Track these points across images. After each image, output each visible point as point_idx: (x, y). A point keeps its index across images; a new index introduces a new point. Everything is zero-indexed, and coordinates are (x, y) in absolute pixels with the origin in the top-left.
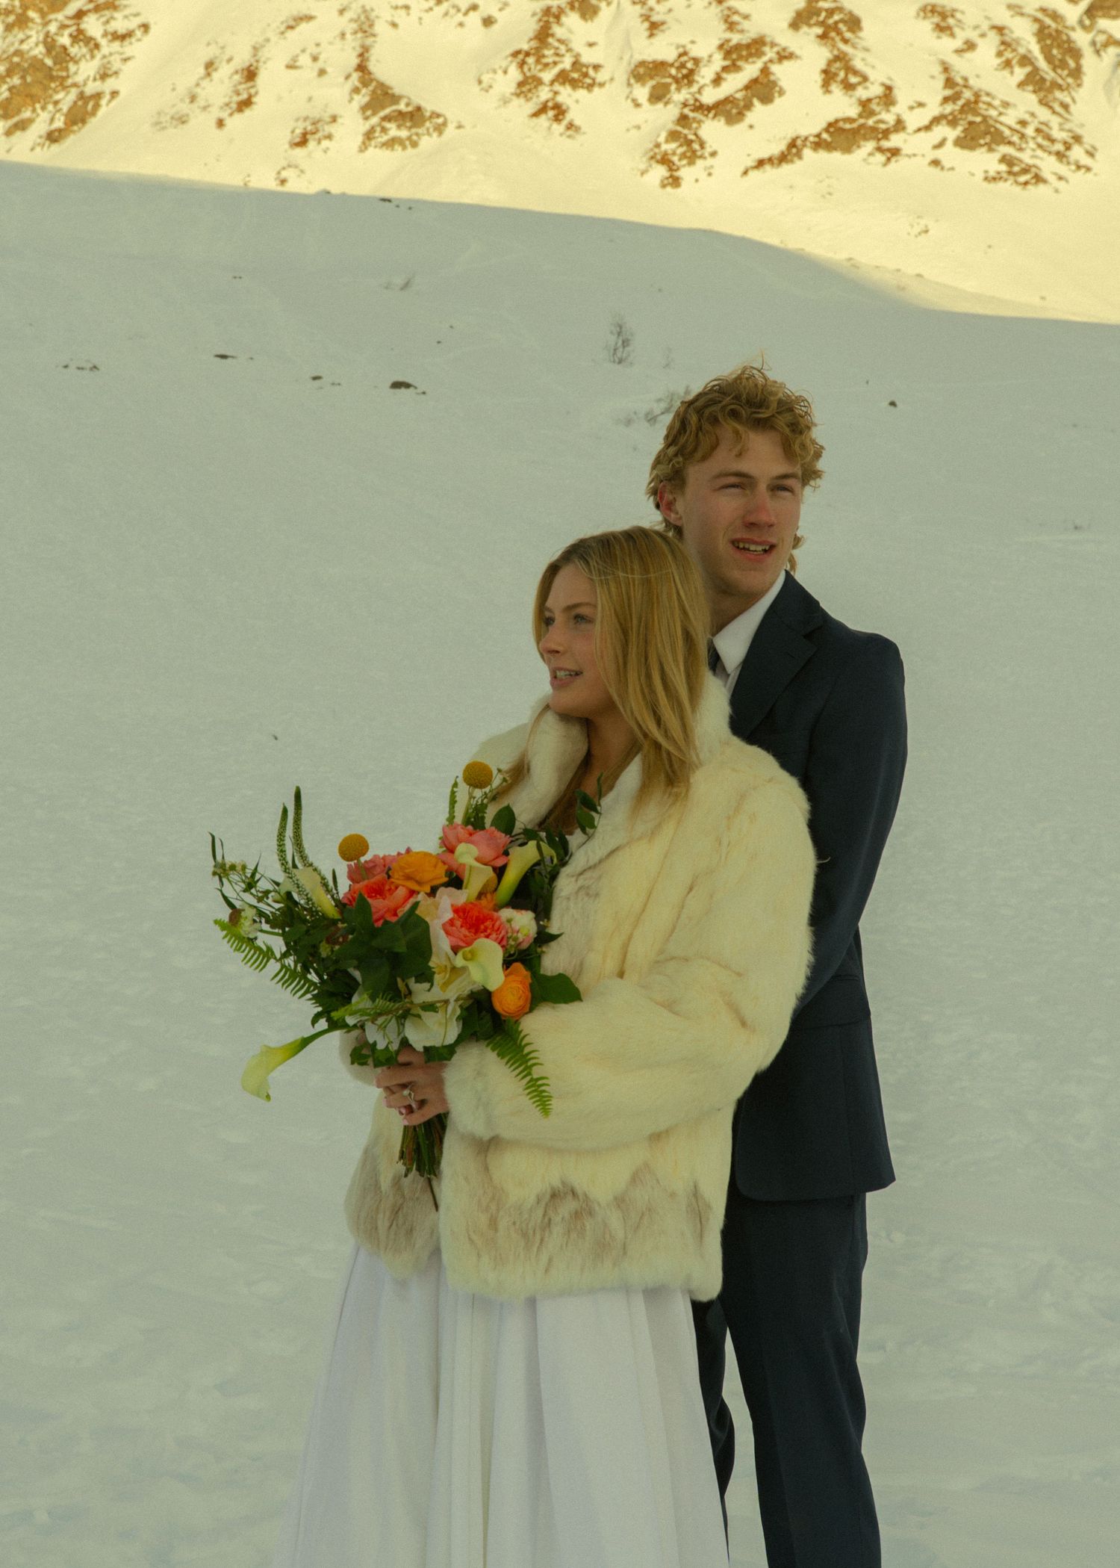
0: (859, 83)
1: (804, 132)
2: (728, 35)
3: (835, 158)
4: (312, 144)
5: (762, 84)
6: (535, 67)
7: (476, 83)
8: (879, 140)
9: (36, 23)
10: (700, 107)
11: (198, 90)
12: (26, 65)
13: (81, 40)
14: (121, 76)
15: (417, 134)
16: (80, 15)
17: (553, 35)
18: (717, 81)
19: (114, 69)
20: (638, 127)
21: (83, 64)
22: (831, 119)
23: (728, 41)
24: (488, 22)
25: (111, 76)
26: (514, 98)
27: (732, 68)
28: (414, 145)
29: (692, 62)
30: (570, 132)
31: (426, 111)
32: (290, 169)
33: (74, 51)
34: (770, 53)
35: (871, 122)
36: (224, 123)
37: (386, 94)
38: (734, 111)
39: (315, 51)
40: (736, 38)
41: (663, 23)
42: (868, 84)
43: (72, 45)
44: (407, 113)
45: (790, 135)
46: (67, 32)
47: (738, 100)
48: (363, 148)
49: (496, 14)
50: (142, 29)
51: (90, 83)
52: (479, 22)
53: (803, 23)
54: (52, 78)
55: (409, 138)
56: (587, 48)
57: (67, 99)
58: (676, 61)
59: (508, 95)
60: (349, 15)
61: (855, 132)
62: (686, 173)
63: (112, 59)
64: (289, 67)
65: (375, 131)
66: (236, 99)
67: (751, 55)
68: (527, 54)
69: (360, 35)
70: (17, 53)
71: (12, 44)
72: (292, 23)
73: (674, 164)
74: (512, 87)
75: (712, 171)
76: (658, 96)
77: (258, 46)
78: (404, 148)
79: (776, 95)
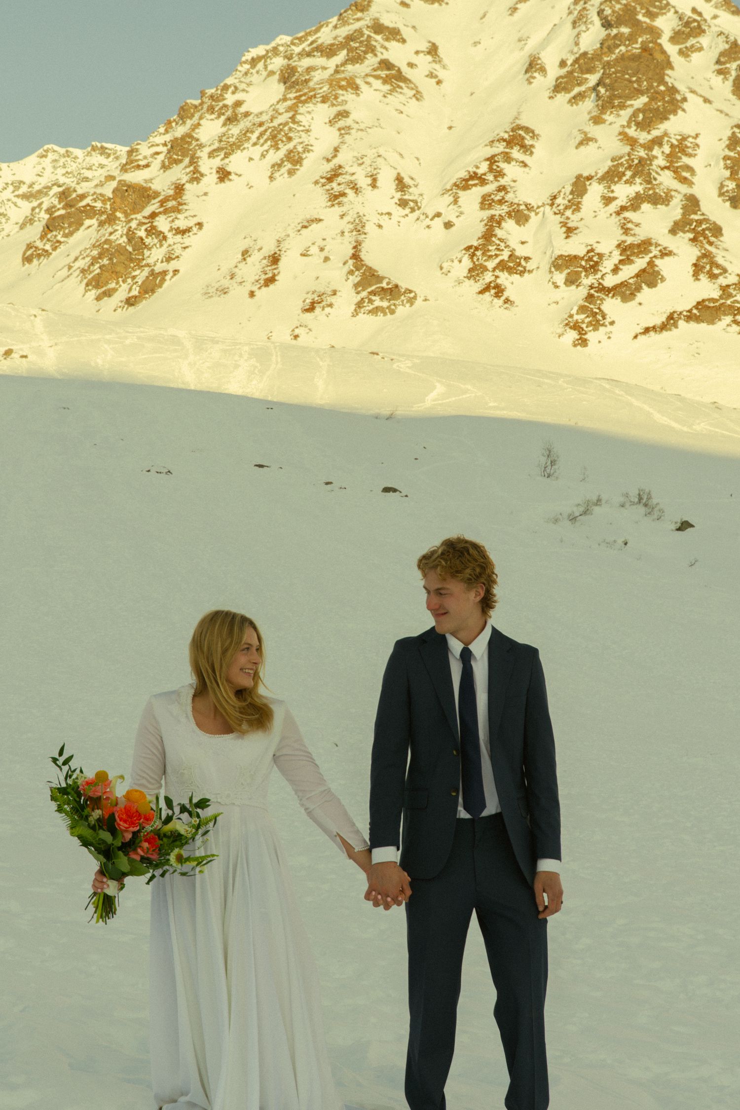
0: (721, 274)
1: (679, 309)
2: (624, 238)
3: (703, 327)
4: (318, 310)
5: (648, 273)
6: (482, 259)
7: (439, 269)
8: (735, 315)
9: (122, 221)
10: (602, 289)
11: (236, 270)
12: (113, 250)
13: (153, 234)
14: (181, 259)
15: (394, 305)
16: (153, 215)
17: (495, 236)
18: (616, 270)
19: (176, 254)
20: (557, 303)
21: (154, 250)
22: (700, 300)
23: (624, 242)
24: (448, 225)
25: (174, 259)
26: (466, 280)
27: (626, 261)
28: (392, 312)
29: (597, 257)
30: (506, 305)
31: (402, 288)
32: (301, 328)
33: (148, 241)
34: (655, 251)
35: (729, 302)
36: (255, 294)
37: (373, 275)
38: (628, 292)
39: (322, 244)
40: (630, 240)
41: (576, 229)
42: (727, 274)
43: (147, 237)
44: (387, 289)
45: (670, 310)
46: (144, 228)
47: (632, 284)
48: (355, 314)
49: (454, 219)
50: (197, 227)
51: (159, 264)
52: (442, 226)
53: (680, 230)
54: (131, 260)
55: (388, 307)
56: (520, 245)
57: (142, 275)
58: (585, 255)
59: (462, 278)
60: (347, 219)
61: (718, 309)
62: (591, 336)
63: (175, 247)
64: (303, 255)
65: (364, 302)
66: (264, 277)
67: (641, 252)
68: (477, 249)
69: (354, 233)
70: (107, 241)
71: (104, 235)
72: (306, 224)
73: (583, 330)
74: (465, 272)
75: (610, 335)
76: (572, 280)
77: (280, 239)
78: (385, 314)
79: (659, 281)
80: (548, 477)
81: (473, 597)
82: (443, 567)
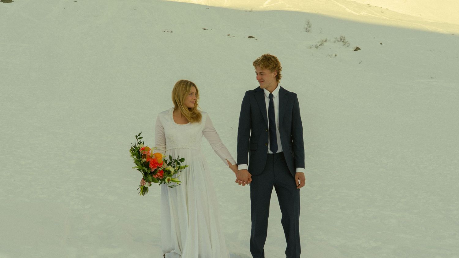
80: (308, 32)
81: (273, 75)
82: (262, 64)
